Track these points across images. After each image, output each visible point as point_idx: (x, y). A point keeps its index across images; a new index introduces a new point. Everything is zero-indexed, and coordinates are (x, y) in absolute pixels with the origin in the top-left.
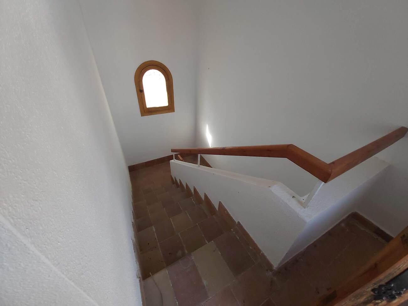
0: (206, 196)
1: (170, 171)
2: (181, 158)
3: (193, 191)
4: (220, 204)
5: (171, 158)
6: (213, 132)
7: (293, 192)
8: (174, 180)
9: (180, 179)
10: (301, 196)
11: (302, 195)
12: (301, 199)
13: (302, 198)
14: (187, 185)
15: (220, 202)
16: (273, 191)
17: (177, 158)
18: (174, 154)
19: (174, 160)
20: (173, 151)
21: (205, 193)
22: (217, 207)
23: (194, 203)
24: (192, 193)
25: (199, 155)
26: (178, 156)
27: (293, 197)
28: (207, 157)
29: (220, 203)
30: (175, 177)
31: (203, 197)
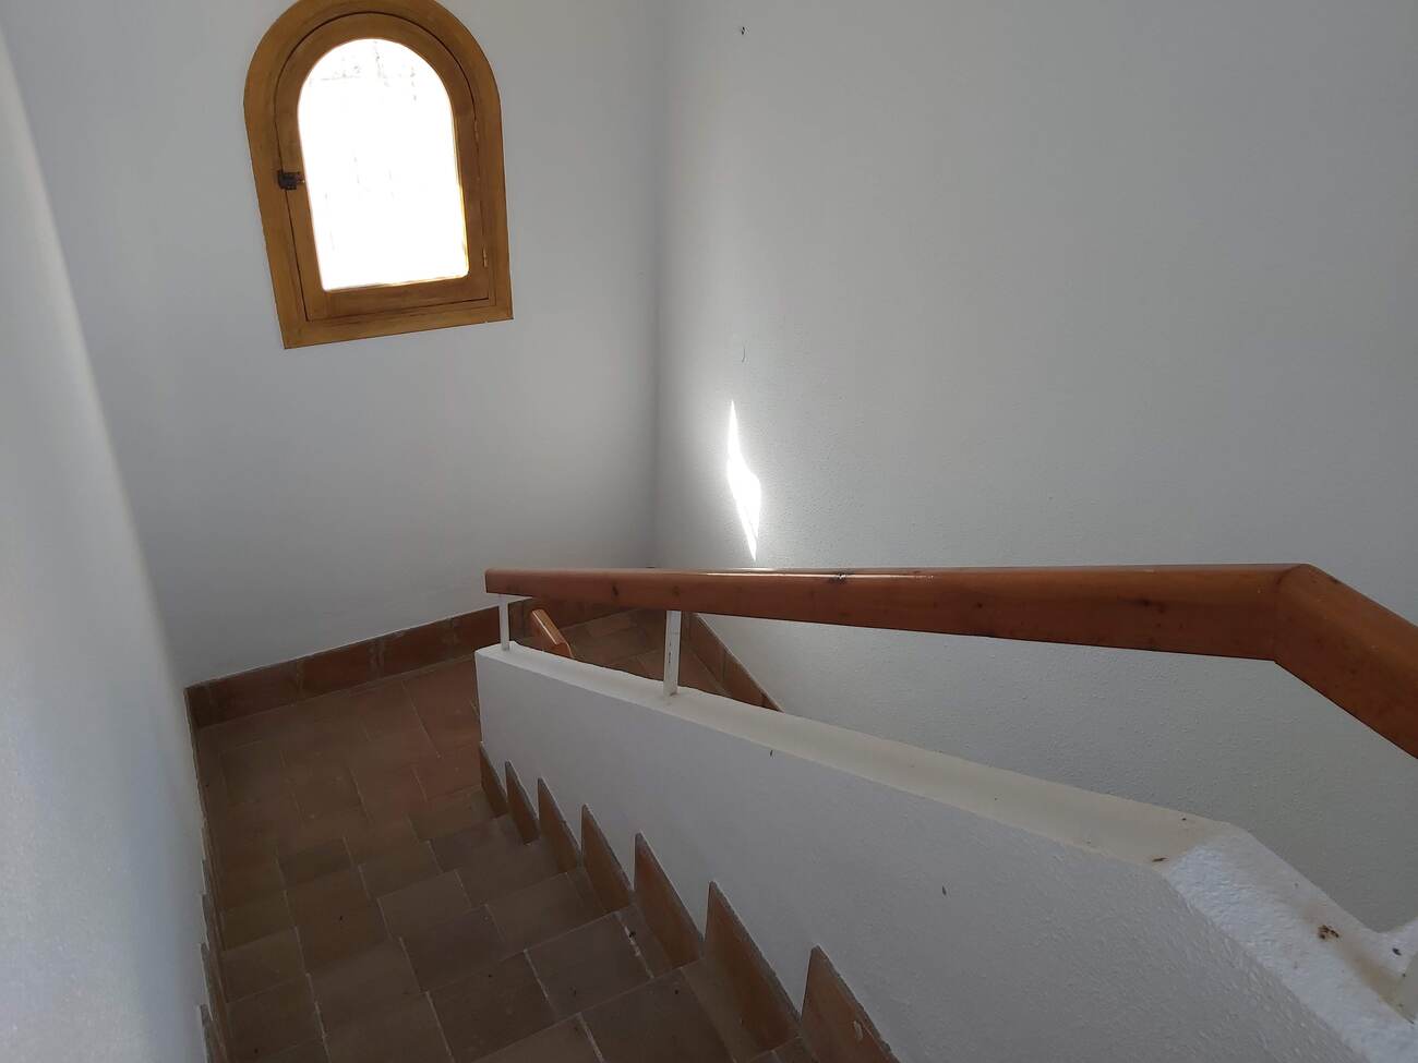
0: (718, 908)
1: (472, 719)
2: (551, 633)
3: (628, 868)
4: (819, 967)
5: (481, 629)
6: (774, 454)
7: (1324, 897)
8: (503, 784)
9: (540, 781)
10: (1378, 929)
11: (1385, 921)
12: (1381, 945)
13: (1389, 940)
14: (588, 824)
15: (817, 961)
16: (1181, 889)
17: (524, 633)
18: (503, 602)
19: (507, 649)
20: (496, 583)
21: (712, 888)
22: (794, 986)
23: (638, 954)
24: (621, 881)
25: (674, 620)
26: (530, 618)
27: (1325, 933)
28: (743, 637)
29: (817, 957)
30: (508, 766)
31: (698, 913)
